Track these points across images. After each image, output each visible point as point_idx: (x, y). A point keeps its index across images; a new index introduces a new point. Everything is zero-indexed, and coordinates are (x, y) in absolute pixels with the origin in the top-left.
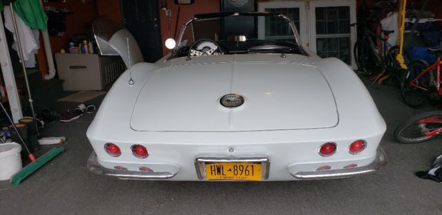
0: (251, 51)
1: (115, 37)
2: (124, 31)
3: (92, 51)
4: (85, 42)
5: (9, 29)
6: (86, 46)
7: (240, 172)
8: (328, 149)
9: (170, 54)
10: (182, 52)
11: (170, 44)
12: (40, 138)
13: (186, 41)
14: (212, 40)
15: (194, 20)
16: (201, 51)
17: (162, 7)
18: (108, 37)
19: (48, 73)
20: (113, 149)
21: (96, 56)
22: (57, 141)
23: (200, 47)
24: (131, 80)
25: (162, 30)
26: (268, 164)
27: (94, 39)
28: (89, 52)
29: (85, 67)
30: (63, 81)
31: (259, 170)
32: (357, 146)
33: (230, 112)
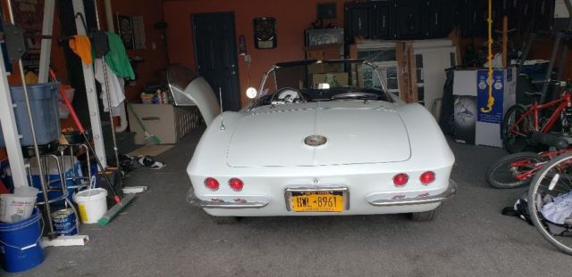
0: (335, 99)
1: (191, 86)
2: (200, 80)
3: (165, 100)
4: (159, 91)
5: (98, 80)
6: (159, 97)
7: (324, 203)
8: (401, 179)
9: (251, 104)
10: (264, 101)
11: (251, 93)
12: (123, 187)
13: (267, 90)
14: (295, 88)
15: (275, 69)
16: (283, 100)
17: (241, 52)
18: (184, 87)
19: (119, 125)
20: (212, 183)
21: (171, 107)
22: (140, 190)
23: (282, 96)
24: (223, 126)
25: (241, 78)
26: (347, 192)
27: (168, 88)
28: (163, 102)
29: (158, 118)
30: (135, 133)
31: (341, 201)
32: (427, 177)
33: (314, 150)
